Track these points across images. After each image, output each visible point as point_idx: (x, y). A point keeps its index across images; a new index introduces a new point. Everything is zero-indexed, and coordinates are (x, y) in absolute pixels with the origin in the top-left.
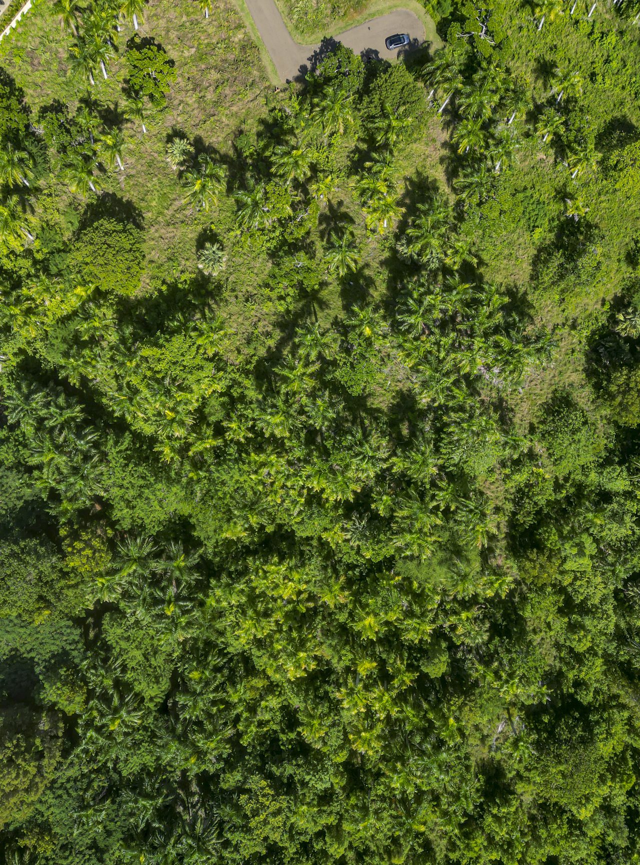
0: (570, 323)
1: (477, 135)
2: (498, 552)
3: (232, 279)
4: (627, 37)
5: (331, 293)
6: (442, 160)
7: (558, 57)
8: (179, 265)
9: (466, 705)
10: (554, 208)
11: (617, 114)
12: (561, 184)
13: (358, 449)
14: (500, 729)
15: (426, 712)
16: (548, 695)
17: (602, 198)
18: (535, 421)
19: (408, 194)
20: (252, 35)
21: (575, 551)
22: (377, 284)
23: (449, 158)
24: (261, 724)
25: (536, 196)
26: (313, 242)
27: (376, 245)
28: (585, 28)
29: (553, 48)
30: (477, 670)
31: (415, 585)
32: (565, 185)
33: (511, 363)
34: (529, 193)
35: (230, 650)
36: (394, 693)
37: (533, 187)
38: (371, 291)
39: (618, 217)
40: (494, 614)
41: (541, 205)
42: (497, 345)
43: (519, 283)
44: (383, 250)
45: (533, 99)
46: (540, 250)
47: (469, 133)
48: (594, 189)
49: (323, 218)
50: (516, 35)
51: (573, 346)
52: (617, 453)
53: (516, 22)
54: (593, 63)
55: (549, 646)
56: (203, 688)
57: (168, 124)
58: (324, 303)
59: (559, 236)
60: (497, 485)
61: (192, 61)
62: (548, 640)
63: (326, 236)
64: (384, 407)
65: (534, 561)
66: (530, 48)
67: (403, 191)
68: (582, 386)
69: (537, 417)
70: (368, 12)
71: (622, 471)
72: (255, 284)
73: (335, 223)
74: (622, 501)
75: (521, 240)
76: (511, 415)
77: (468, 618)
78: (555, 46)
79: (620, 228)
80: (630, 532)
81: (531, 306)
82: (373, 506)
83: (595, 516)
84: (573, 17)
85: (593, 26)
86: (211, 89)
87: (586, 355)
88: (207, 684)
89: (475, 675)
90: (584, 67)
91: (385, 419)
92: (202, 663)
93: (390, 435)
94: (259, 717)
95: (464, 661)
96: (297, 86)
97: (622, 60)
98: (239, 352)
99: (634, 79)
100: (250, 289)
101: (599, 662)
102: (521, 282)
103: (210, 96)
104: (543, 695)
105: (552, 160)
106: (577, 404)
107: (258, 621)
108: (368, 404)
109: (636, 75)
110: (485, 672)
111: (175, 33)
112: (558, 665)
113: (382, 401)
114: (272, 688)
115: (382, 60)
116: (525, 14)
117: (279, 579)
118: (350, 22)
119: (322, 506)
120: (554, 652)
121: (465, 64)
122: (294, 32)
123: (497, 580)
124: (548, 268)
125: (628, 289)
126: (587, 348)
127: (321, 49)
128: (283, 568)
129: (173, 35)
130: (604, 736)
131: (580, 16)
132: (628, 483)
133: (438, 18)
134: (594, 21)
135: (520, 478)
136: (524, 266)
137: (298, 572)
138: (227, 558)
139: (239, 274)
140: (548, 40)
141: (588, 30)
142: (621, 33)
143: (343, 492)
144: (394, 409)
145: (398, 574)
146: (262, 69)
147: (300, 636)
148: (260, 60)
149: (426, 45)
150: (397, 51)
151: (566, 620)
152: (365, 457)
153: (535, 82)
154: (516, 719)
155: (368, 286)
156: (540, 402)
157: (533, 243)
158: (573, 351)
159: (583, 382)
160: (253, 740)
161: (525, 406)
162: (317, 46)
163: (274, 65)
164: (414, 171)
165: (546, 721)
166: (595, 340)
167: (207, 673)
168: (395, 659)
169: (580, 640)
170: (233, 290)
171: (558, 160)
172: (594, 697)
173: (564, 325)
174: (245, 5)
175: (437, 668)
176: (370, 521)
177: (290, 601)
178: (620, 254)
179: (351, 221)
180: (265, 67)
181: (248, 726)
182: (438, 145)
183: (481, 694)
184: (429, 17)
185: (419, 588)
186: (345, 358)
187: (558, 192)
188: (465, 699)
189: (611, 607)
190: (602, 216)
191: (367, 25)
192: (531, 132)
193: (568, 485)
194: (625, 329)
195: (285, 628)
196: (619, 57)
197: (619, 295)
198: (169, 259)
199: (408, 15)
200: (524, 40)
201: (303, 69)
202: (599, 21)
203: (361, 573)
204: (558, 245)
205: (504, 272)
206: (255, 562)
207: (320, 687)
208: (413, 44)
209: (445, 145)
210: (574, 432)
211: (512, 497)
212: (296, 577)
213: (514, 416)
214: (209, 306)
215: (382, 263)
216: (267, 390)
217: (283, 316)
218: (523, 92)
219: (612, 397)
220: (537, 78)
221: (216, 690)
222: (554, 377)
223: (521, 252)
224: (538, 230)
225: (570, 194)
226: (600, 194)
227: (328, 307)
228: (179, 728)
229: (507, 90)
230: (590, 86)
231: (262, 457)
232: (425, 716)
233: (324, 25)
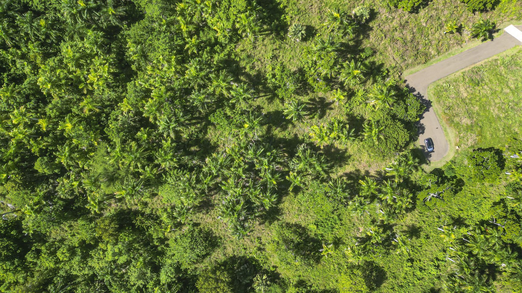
0: (262, 247)
1: (368, 191)
2: (119, 204)
3: (287, 46)
4: (436, 281)
5: (278, 105)
6: (358, 171)
7: (423, 240)
8: (296, 15)
9: (16, 185)
10: (330, 237)
11: (388, 274)
12: (344, 241)
13: (173, 119)
14: (9, 205)
15: (13, 160)
16: (28, 234)
17: (336, 266)
18: (201, 226)
19: (337, 150)
20: (434, 60)
21: (117, 250)
22: (283, 132)
23: (359, 175)
24: (14, 62)
25: (337, 227)
26: (308, 94)
27: (306, 131)
28: (441, 256)
29: (428, 237)
30: (41, 191)
31: (92, 154)
32: (344, 243)
33: (227, 210)
34: (338, 222)
35: (62, 44)
36: (25, 141)
37: (342, 225)
38: (279, 129)
39: (325, 275)
40: (79, 202)
41: (330, 229)
42: (238, 202)
43: (284, 216)
44: (303, 135)
45: (396, 225)
46: (304, 229)
47: (369, 187)
48: (342, 261)
49: (322, 100)
50: (435, 215)
51: (248, 249)
52: (185, 276)
53: (443, 214)
54: (420, 260)
55: (62, 235)
56: (35, 27)
57: (381, 10)
58: (272, 101)
59: (313, 240)
60: (160, 203)
61: (418, 24)
62: (66, 235)
63: (312, 102)
64: (208, 136)
65: (109, 225)
66: (427, 223)
67: (339, 148)
68: (225, 255)
69: (204, 227)
70: (447, 127)
71: (172, 278)
72: (284, 60)
73: (319, 108)
74: (154, 279)
75: (310, 217)
76: (204, 212)
77: (73, 185)
78: (429, 238)
79: (319, 276)
80: (132, 284)
81: (270, 223)
82: (142, 129)
83: (141, 263)
84: (448, 249)
85: (443, 261)
86: (401, 35)
87: (243, 257)
88: (38, 30)
89: (38, 190)
90: (417, 255)
91: (201, 136)
92: (52, 27)
93: (190, 140)
94: (18, 61)
95: (47, 183)
96: (403, 86)
97: (423, 278)
98: (242, 51)
99: (411, 285)
100: (281, 57)
101: (52, 265)
102: (285, 218)
103: (397, 35)
104: (28, 231)
105: (359, 235)
106: (214, 251)
107: (73, 60)
108: (210, 127)
109: (414, 286)
110: (40, 196)
111: (435, 14)
112: (52, 240)
113: (212, 135)
114: (35, 68)
115: (419, 136)
116: (448, 220)
117: (100, 72)
118: (441, 117)
119: (143, 98)
120: (59, 238)
121: (416, 184)
122: (435, 84)
123: (96, 203)
124: (291, 233)
125: (283, 282)
126: (248, 257)
127: (425, 100)
128: (106, 75)
129: (433, 13)
130: (5, 268)
131: (448, 253)
132: (164, 282)
133: (443, 169)
134: (446, 261)
135: (164, 217)
136: (295, 219)
137: (104, 84)
138: (121, 42)
139: (290, 51)
140: (432, 234)
141: (440, 258)
142: (439, 278)
143: (148, 111)
144: (207, 142)
145: (99, 144)
146: (413, 65)
147: (63, 85)
148: (418, 64)
149: (428, 162)
150: (424, 145)
151: (77, 245)
152: (168, 123)
153: (406, 226)
154: (15, 215)
155: (281, 127)
156: (213, 229)
157: (308, 225)
158: (245, 249)
159: (227, 255)
160: (4, 57)
161: (210, 220)
162: (426, 97)
163: (415, 72)
164: (351, 154)
165: (12, 233)
166: (252, 262)
167: (44, 30)
168: (47, 142)
169: (63, 253)
170: (280, 47)
171: (358, 240)
172: (31, 262)
173: (261, 243)
174: (452, 56)
175: (40, 167)
176: (133, 127)
177: (86, 79)
178: (303, 276)
179: (321, 117)
180: (414, 67)
181: (11, 54)
182: (367, 169)
183: (26, 193)
184: (444, 163)
185: (91, 156)
186: (238, 113)
187: (339, 239)
188: (20, 184)
189: (86, 272)
190: (325, 265)
191: (439, 127)
192: (375, 223)
193: (163, 246)
194: (258, 280)
195: (70, 76)
196: (424, 276)
197: (280, 276)
198: (299, 10)
199: (446, 151)
200: (432, 219)
201: (413, 90)
202: (446, 264)
203: (103, 121)
204: (308, 239)
205: (291, 207)
206: (112, 58)
207: (35, 97)
208: (428, 155)
209: (367, 173)
210: (192, 249)
211: (154, 213)
212: (101, 83)
213: (203, 214)
214: (272, 33)
215: (296, 135)
216: (220, 66)
217: (264, 76)
218: (393, 218)
219: (214, 272)
220: (408, 227)
221: (35, 35)
222: (229, 238)
223: (303, 217)
224: (315, 227)
225: (338, 247)
226: (338, 264)
227: (269, 103)
228: (11, 13)
229: (395, 209)
230: (405, 259)
231: (174, 63)
232: (10, 159)
233: (439, 102)
